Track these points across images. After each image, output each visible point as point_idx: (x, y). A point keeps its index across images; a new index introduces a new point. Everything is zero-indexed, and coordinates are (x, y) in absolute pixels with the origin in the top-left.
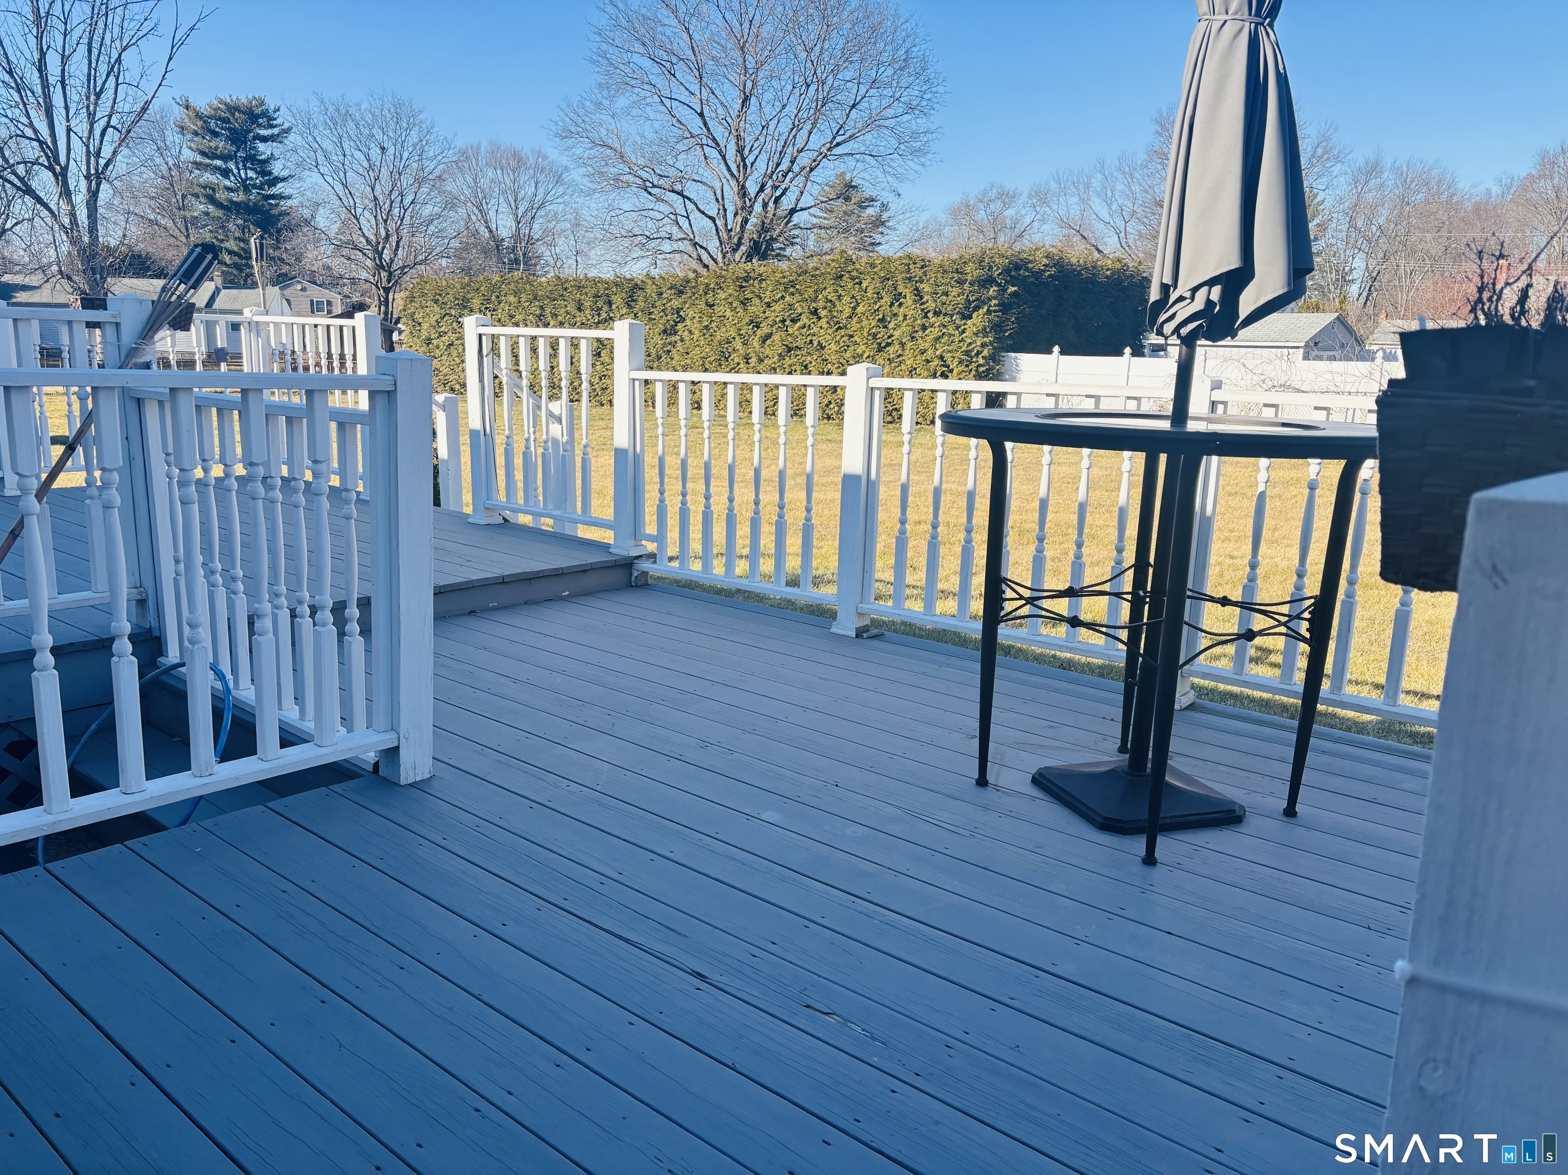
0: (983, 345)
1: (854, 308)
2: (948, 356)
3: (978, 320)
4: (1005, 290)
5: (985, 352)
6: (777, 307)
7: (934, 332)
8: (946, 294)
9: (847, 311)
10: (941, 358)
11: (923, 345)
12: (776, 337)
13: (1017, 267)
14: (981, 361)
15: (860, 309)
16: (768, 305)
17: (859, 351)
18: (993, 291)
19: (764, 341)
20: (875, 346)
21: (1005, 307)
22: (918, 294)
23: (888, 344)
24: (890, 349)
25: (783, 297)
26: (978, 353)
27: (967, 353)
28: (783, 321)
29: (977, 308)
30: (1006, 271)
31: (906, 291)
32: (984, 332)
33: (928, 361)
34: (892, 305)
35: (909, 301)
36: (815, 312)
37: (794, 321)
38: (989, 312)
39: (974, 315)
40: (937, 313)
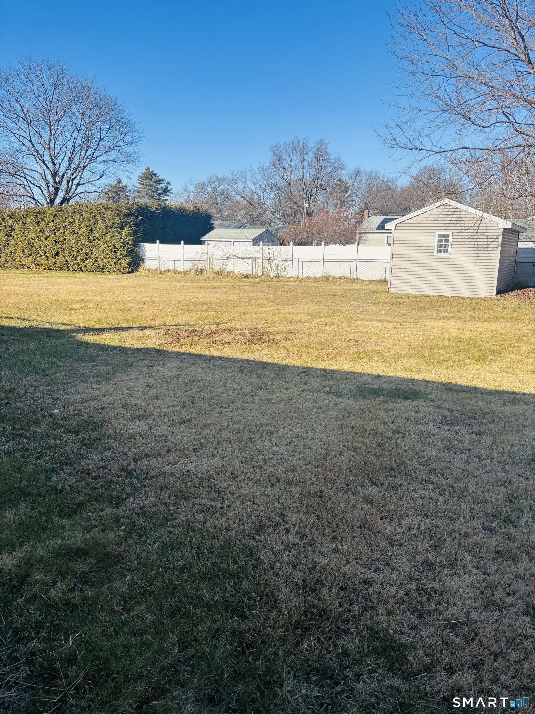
0: (129, 240)
1: (80, 225)
2: (116, 244)
3: (126, 230)
4: (137, 218)
5: (130, 243)
6: (51, 224)
7: (110, 235)
8: (113, 219)
9: (77, 226)
10: (114, 245)
11: (107, 239)
12: (51, 237)
13: (143, 209)
14: (129, 246)
15: (82, 226)
16: (47, 224)
17: (84, 243)
18: (132, 218)
19: (46, 239)
20: (88, 240)
21: (138, 225)
22: (103, 219)
23: (94, 240)
24: (95, 242)
25: (53, 221)
26: (127, 243)
27: (123, 243)
28: (54, 230)
29: (126, 225)
30: (138, 210)
31: (99, 218)
32: (129, 234)
33: (109, 246)
34: (95, 224)
35: (100, 222)
36: (65, 227)
37: (58, 230)
38: (131, 227)
39: (125, 228)
40: (111, 227)
